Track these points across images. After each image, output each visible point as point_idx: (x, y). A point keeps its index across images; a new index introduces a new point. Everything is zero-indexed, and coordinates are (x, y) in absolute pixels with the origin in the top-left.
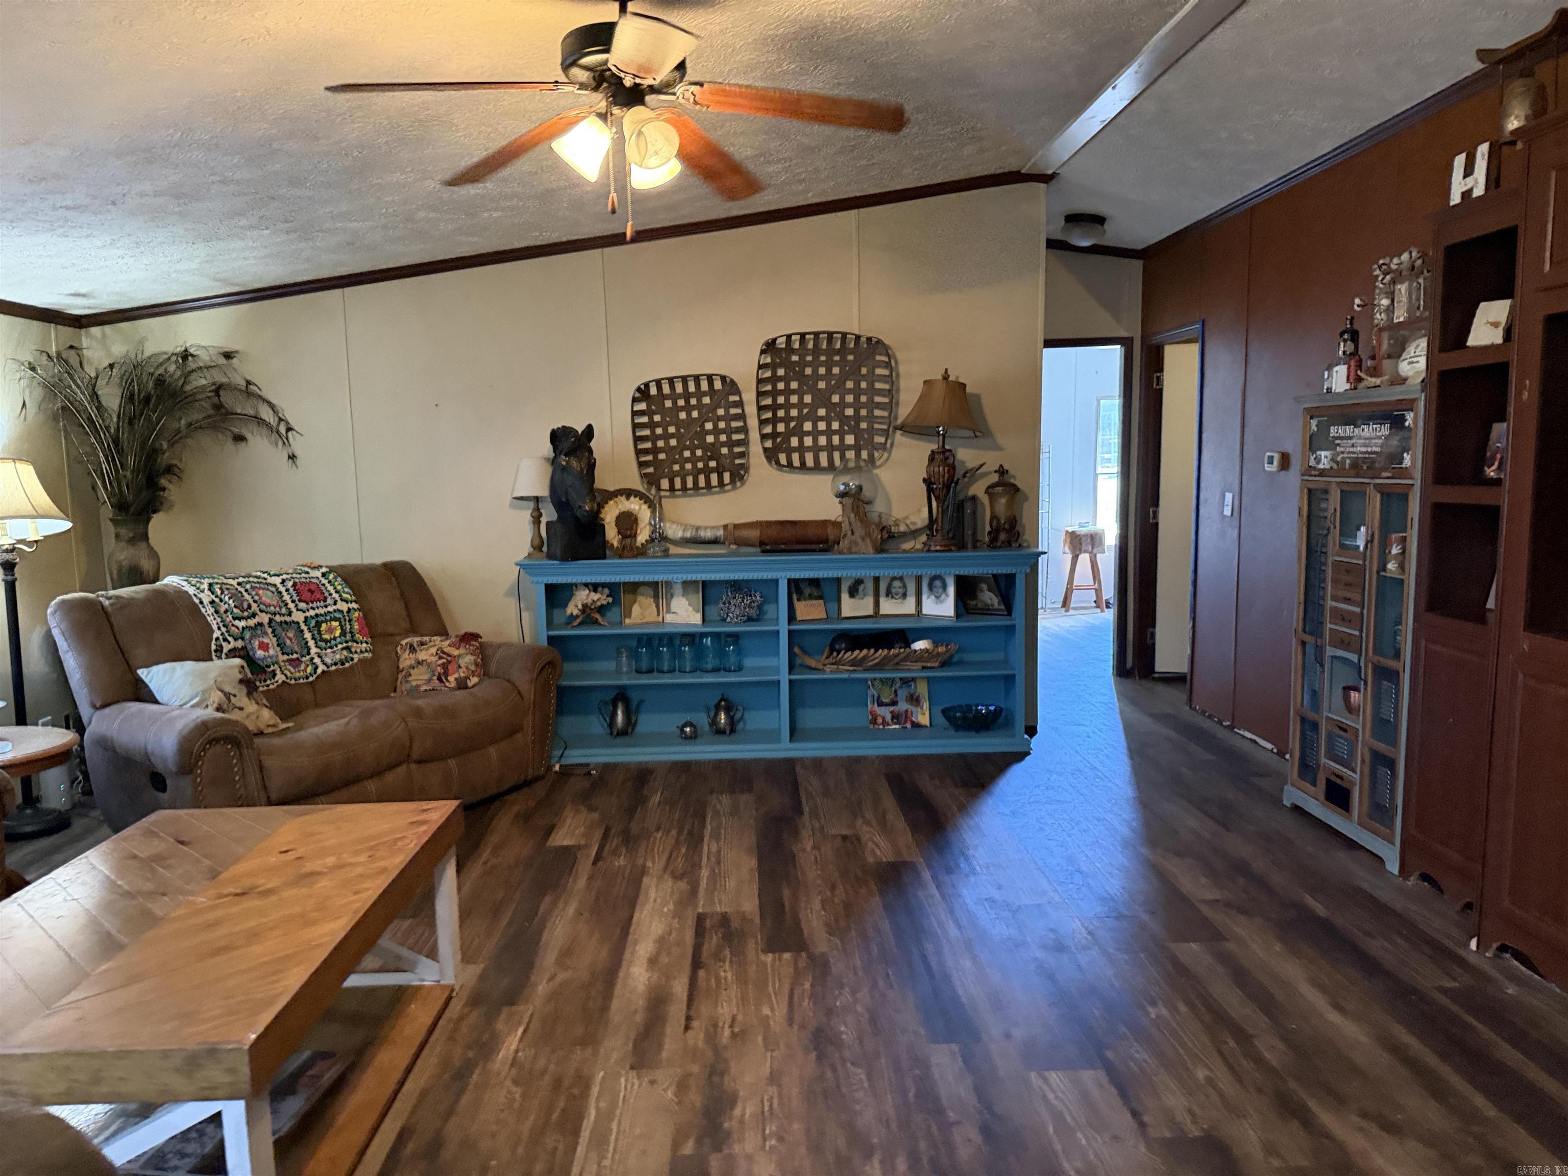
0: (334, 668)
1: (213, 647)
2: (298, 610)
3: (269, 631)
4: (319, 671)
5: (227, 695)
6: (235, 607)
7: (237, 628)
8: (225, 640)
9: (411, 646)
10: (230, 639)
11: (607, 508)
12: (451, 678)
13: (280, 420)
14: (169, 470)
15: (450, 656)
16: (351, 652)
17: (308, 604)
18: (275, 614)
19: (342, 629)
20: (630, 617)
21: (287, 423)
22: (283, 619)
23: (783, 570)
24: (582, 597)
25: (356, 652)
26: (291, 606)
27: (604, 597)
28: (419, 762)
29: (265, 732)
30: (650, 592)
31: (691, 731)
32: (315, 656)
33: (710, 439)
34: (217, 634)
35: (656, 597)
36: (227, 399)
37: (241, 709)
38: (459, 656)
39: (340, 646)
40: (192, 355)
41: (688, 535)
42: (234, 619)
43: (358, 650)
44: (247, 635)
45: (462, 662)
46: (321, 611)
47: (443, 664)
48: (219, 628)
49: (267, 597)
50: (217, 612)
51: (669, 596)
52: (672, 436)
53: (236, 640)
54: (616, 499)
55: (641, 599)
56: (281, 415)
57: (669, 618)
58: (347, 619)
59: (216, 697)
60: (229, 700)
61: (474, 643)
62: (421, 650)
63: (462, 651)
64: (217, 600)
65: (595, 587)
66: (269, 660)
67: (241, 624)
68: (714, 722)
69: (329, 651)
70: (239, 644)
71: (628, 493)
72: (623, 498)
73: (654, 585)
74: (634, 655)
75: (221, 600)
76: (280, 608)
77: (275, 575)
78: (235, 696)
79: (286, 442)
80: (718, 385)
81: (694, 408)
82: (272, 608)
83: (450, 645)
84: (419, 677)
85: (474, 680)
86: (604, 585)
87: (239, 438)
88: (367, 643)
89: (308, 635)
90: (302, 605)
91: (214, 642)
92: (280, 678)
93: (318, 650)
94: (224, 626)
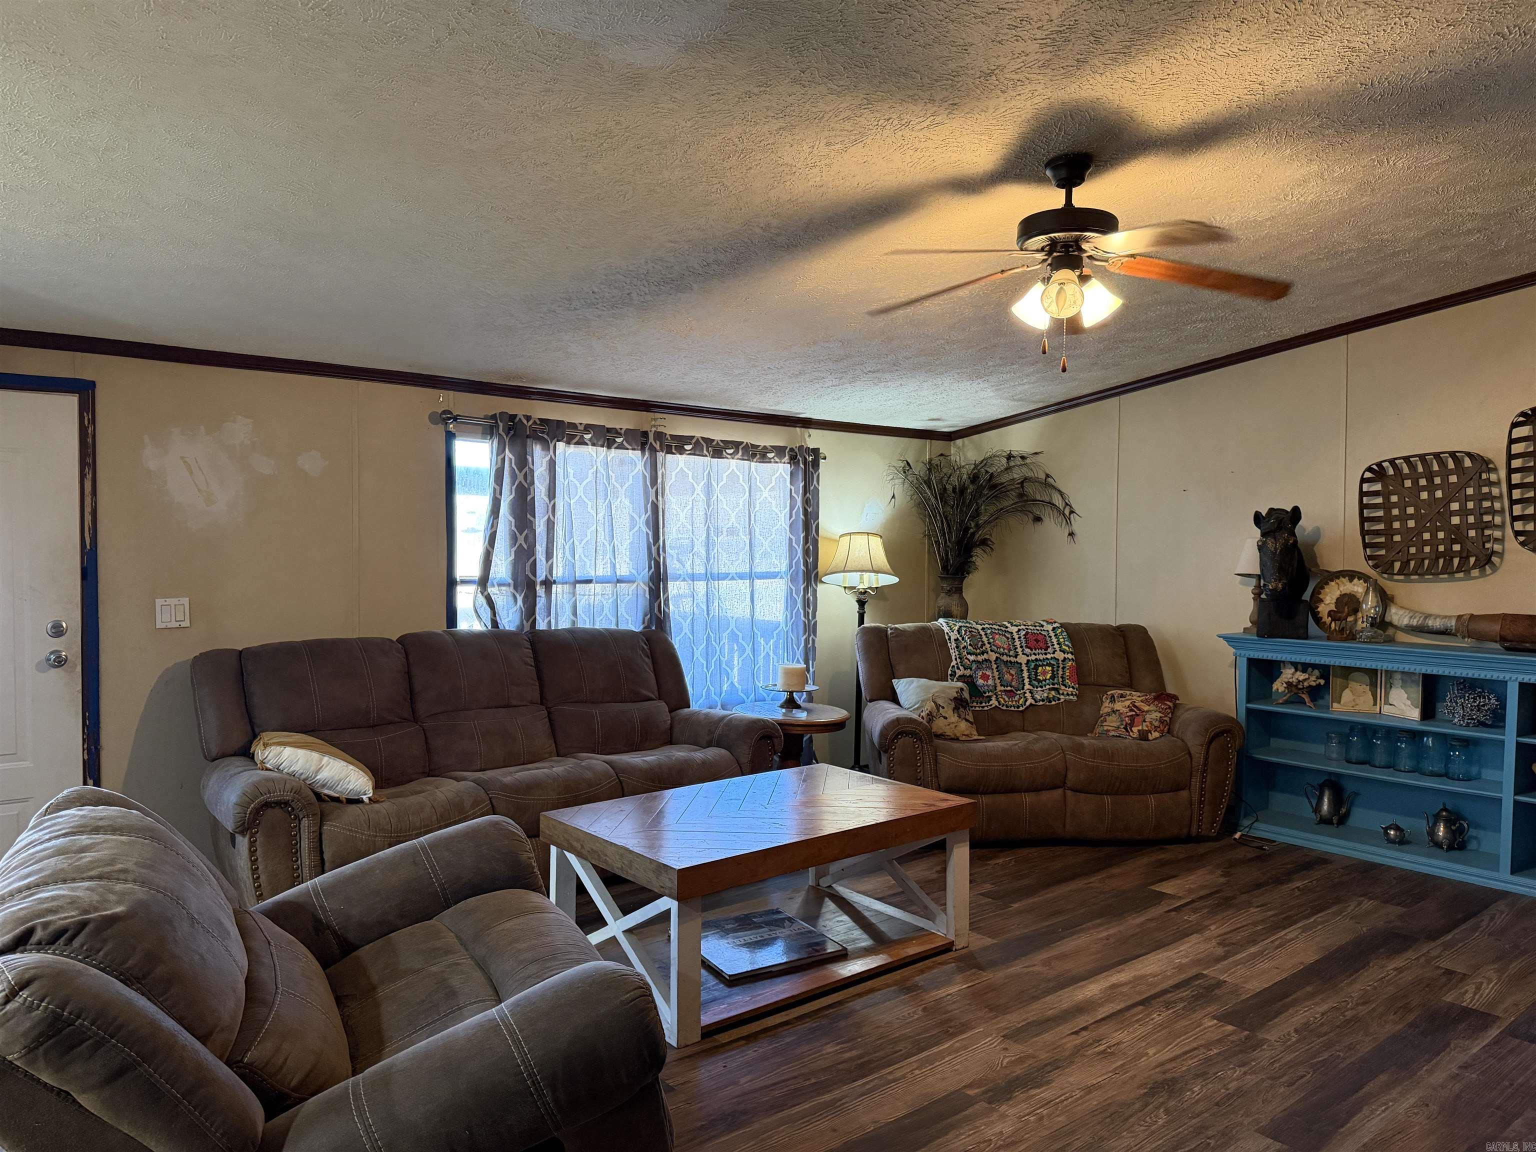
0: (1041, 703)
1: (950, 672)
2: (1023, 654)
3: (994, 666)
4: (1028, 703)
5: (938, 706)
6: (970, 645)
7: (969, 660)
8: (958, 668)
9: (1113, 696)
10: (961, 668)
11: (1327, 589)
12: (1135, 729)
13: (1067, 504)
14: (984, 542)
15: (1139, 710)
16: (1059, 694)
17: (1032, 650)
18: (1003, 654)
19: (1053, 673)
20: (1339, 702)
21: (1071, 507)
22: (1009, 659)
23: (1513, 671)
24: (1288, 674)
25: (1063, 694)
26: (1019, 650)
27: (1313, 678)
28: (1075, 790)
29: (961, 739)
30: (1366, 679)
31: (1395, 835)
32: (1028, 692)
33: (1456, 520)
34: (954, 663)
35: (1373, 685)
36: (1029, 489)
37: (945, 718)
38: (1147, 711)
39: (1048, 687)
40: (1013, 457)
41: (1414, 622)
42: (968, 653)
43: (1065, 693)
44: (974, 666)
45: (1148, 717)
46: (1041, 657)
47: (1132, 715)
48: (956, 659)
49: (1000, 641)
50: (957, 647)
51: (1388, 686)
52: (1411, 517)
53: (965, 669)
54: (1337, 581)
55: (1352, 684)
56: (1067, 501)
57: (1386, 710)
58: (1061, 666)
59: (930, 706)
60: (938, 711)
61: (1168, 703)
62: (1119, 702)
63: (1152, 707)
64: (960, 638)
65: (1305, 667)
66: (986, 688)
67: (972, 658)
68: (1432, 833)
69: (1039, 689)
70: (968, 672)
71: (1352, 575)
72: (1345, 580)
73: (1372, 673)
74: (1345, 741)
75: (963, 639)
76: (1010, 650)
77: (1015, 626)
78: (943, 708)
79: (1068, 521)
80: (1468, 463)
81: (1438, 487)
82: (1002, 650)
83: (1142, 701)
84: (1112, 723)
85: (1156, 734)
86: (1314, 666)
87: (1038, 519)
88: (1073, 688)
89: (1025, 674)
90: (1027, 651)
91: (950, 668)
92: (994, 702)
93: (1031, 688)
94: (959, 658)
